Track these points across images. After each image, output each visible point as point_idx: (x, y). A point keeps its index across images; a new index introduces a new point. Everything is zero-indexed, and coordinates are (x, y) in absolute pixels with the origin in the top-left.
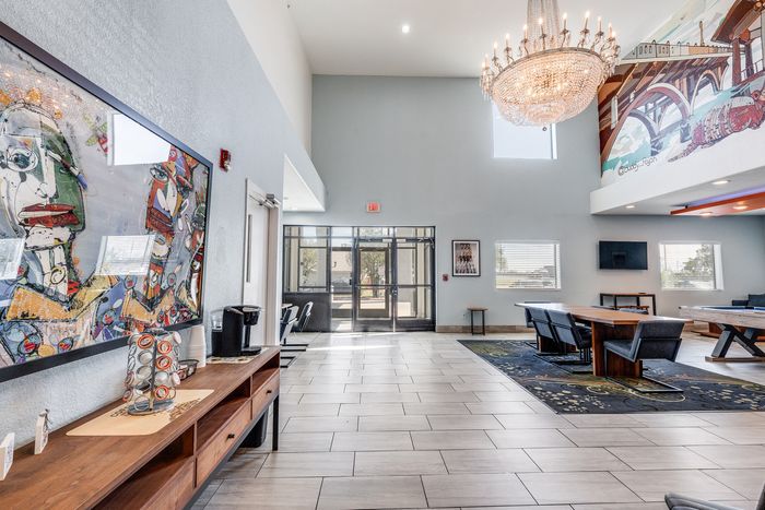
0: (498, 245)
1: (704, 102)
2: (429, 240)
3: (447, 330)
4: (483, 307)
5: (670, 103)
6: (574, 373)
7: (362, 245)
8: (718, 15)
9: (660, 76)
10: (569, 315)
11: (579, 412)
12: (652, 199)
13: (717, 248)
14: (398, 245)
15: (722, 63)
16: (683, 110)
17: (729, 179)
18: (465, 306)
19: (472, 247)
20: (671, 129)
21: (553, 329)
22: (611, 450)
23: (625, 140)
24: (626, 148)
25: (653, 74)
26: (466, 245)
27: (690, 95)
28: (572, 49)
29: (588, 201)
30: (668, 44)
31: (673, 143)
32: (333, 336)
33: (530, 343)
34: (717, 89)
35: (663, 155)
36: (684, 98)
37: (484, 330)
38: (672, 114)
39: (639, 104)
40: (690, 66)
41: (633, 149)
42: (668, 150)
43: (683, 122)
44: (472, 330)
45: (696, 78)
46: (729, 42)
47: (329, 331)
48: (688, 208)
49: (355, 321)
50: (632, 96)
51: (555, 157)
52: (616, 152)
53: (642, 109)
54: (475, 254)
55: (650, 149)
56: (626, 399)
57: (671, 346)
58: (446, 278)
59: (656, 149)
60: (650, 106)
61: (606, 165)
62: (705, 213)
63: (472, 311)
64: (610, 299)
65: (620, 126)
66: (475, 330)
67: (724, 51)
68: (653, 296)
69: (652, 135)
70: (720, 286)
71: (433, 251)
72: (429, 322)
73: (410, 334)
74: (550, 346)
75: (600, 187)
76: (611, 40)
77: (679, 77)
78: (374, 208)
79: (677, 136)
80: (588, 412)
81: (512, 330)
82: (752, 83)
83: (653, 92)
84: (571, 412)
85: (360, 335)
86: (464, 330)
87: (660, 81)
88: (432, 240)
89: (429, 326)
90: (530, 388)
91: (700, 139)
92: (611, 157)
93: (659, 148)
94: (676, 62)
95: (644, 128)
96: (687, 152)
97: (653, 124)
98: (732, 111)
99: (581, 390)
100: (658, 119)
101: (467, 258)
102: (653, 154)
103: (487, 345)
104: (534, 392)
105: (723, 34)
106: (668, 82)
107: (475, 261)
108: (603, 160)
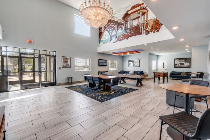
0: (75, 59)
1: (120, 32)
2: (54, 56)
3: (60, 84)
4: (72, 77)
5: (114, 30)
6: (99, 91)
7: (23, 56)
8: (123, 14)
9: (112, 23)
10: (92, 77)
11: (105, 101)
12: (110, 51)
13: (117, 62)
14: (42, 57)
15: (123, 24)
16: (116, 32)
17: (123, 48)
18: (66, 77)
19: (68, 59)
20: (114, 36)
21: (93, 81)
22: (116, 108)
23: (105, 36)
24: (105, 38)
25: (111, 22)
26: (66, 58)
27: (117, 29)
28: (105, 9)
29: (97, 49)
30: (114, 16)
31: (114, 39)
32: (9, 93)
33: (86, 85)
34: (122, 30)
35: (112, 41)
36: (116, 29)
37: (72, 83)
38: (114, 33)
39: (108, 28)
40: (118, 23)
41: (106, 38)
42: (113, 40)
43: (116, 35)
44: (68, 83)
45: (119, 26)
46: (124, 20)
47: (8, 91)
48: (115, 53)
49: (22, 85)
50: (107, 26)
51: (90, 36)
52: (103, 38)
53: (108, 29)
54: (69, 61)
55: (110, 39)
56: (111, 95)
57: (117, 82)
58: (60, 68)
59: (111, 40)
60: (110, 29)
61: (101, 41)
62: (117, 55)
63: (68, 78)
64: (100, 73)
65: (104, 32)
66: (70, 83)
67: (123, 22)
68: (108, 72)
69: (110, 36)
70: (117, 69)
71: (55, 60)
72: (54, 83)
73: (47, 87)
74: (92, 85)
75: (99, 46)
76: (112, 11)
77: (116, 25)
78: (30, 42)
79: (114, 38)
80: (107, 100)
81: (79, 82)
82: (127, 30)
83: (111, 26)
84: (104, 101)
85: (25, 91)
86: (66, 84)
87: (112, 24)
88: (55, 56)
89: (54, 84)
90: (92, 97)
91: (119, 39)
92: (102, 39)
93: (111, 39)
94: (115, 21)
95: (109, 34)
96: (116, 42)
97: (111, 34)
98: (124, 35)
99: (102, 95)
100: (112, 33)
101: (67, 62)
102: (110, 40)
103: (75, 87)
104: (93, 98)
105: (124, 18)
106: (114, 25)
107: (69, 63)
108: (100, 40)
